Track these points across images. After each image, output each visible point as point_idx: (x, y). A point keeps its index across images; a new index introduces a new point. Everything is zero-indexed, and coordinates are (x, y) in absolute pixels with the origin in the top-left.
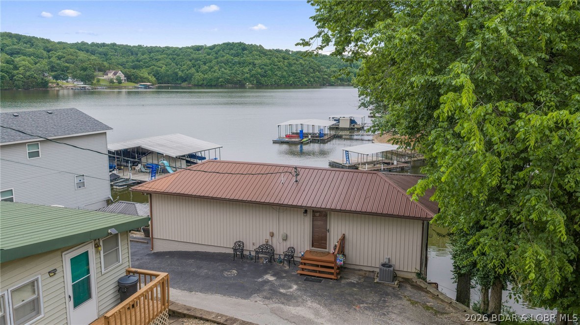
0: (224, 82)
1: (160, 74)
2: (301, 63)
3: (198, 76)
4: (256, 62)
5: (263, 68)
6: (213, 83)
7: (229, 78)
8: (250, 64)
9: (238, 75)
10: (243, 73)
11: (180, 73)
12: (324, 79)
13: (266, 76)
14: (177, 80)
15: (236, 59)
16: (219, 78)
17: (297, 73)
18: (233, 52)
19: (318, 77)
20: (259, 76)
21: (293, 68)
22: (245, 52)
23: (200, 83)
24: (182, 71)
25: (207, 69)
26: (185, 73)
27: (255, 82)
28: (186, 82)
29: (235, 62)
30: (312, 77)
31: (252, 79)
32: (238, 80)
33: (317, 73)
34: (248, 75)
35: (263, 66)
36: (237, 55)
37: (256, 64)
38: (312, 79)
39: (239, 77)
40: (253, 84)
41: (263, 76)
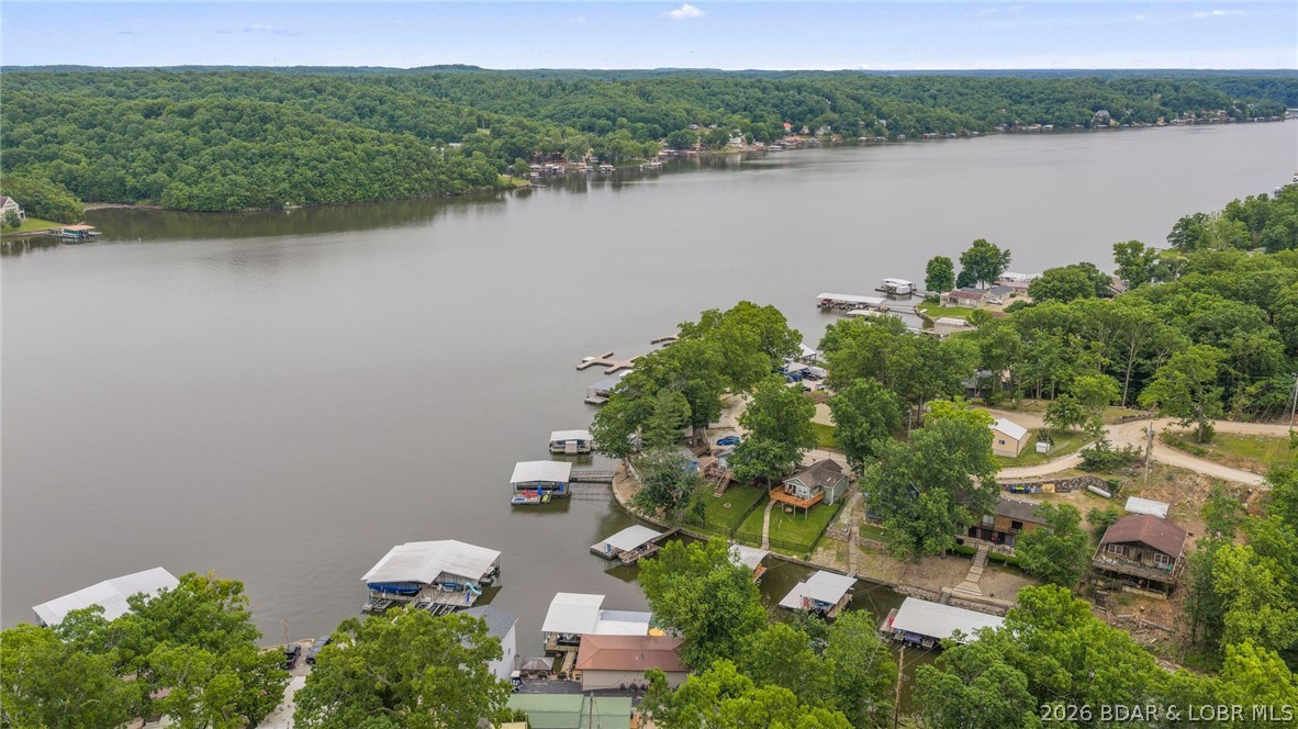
0: (238, 205)
2: (391, 152)
3: (178, 191)
4: (297, 152)
5: (315, 167)
6: (215, 206)
7: (248, 194)
8: (285, 157)
9: (265, 184)
10: (275, 180)
11: (130, 181)
12: (440, 182)
13: (324, 184)
14: (124, 193)
15: (255, 147)
16: (225, 196)
17: (385, 175)
18: (241, 126)
19: (428, 180)
20: (310, 185)
21: (377, 164)
22: (269, 126)
23: (185, 205)
24: (135, 175)
25: (192, 175)
26: (144, 180)
27: (303, 199)
28: (148, 201)
29: (254, 154)
30: (416, 180)
31: (295, 192)
32: (268, 198)
33: (426, 171)
34: (285, 185)
35: (315, 163)
36: (251, 135)
37: (298, 159)
38: (417, 186)
39: (270, 191)
40: (298, 204)
41: (316, 185)
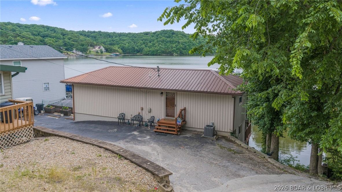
0: (161, 53)
1: (125, 48)
3: (146, 49)
4: (180, 41)
5: (184, 45)
6: (155, 53)
7: (164, 50)
8: (176, 42)
9: (169, 48)
10: (172, 48)
11: (136, 48)
13: (186, 49)
14: (134, 51)
15: (168, 39)
16: (158, 50)
18: (167, 35)
20: (181, 49)
22: (174, 35)
23: (147, 53)
24: (137, 46)
25: (151, 46)
26: (139, 47)
27: (179, 52)
28: (140, 53)
29: (168, 41)
31: (177, 51)
32: (169, 52)
34: (175, 49)
35: (184, 43)
36: (169, 37)
37: (179, 42)
39: (170, 50)
40: (177, 54)
41: (184, 49)
